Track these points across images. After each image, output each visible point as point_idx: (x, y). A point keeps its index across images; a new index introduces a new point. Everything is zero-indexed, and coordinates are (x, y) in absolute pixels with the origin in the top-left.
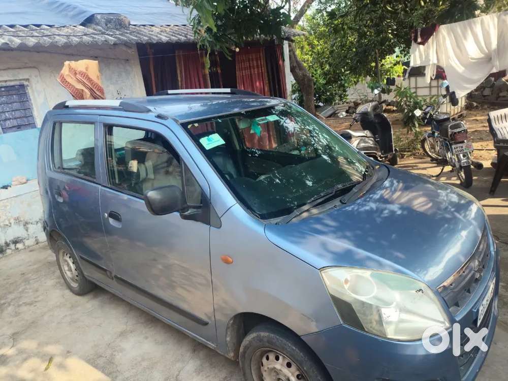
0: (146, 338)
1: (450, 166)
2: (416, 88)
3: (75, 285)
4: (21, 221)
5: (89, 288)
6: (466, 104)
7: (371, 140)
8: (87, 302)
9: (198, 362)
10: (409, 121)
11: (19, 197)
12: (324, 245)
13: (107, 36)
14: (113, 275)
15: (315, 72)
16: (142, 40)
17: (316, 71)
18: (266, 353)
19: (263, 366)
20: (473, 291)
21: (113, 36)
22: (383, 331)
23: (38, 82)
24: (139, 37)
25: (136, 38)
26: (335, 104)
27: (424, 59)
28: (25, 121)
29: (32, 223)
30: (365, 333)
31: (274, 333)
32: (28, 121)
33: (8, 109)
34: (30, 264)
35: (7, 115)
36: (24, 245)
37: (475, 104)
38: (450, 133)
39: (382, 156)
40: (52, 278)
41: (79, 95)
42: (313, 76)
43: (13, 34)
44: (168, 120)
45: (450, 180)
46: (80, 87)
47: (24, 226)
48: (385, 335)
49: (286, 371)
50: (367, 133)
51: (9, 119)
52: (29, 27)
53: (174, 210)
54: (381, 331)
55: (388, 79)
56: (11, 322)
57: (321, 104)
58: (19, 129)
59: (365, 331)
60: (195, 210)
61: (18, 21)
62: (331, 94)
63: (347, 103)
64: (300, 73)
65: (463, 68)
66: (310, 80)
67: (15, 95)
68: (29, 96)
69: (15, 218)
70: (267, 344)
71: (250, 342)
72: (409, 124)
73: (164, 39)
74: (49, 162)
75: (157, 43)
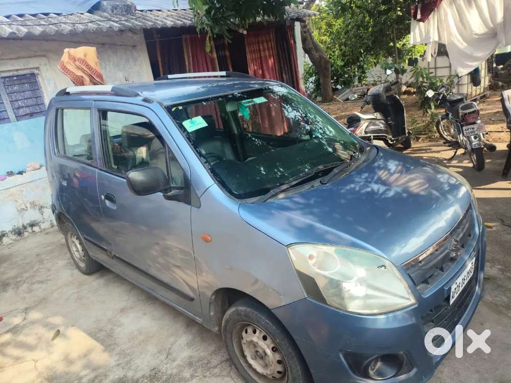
0: (145, 314)
1: (462, 149)
2: (436, 68)
3: (82, 265)
4: (36, 205)
5: (95, 268)
6: (490, 84)
7: (383, 123)
8: (94, 280)
9: (191, 337)
10: (425, 103)
11: (34, 182)
12: (290, 221)
13: (112, 23)
14: (113, 254)
15: (333, 54)
16: (147, 25)
17: (334, 52)
18: (244, 327)
19: (242, 338)
20: (448, 270)
21: (118, 22)
22: (344, 304)
23: (47, 70)
24: (144, 23)
25: (140, 24)
26: (354, 86)
27: (424, 37)
28: (37, 109)
29: (46, 208)
30: (327, 307)
31: (249, 307)
32: (40, 109)
33: (20, 98)
34: (45, 246)
35: (20, 103)
36: (40, 228)
37: (500, 84)
38: (461, 114)
39: (393, 139)
40: (64, 258)
41: (79, 82)
42: (330, 58)
43: (21, 24)
44: (153, 103)
45: (462, 163)
46: (79, 73)
47: (40, 210)
48: (346, 308)
49: (262, 344)
50: (378, 115)
51: (22, 107)
52: (38, 16)
53: (157, 191)
54: (341, 305)
55: (410, 60)
56: (24, 298)
57: (339, 87)
58: (32, 117)
59: (327, 304)
60: (178, 191)
61: (28, 10)
62: (350, 76)
63: (366, 85)
64: (316, 55)
65: (465, 44)
66: (327, 62)
67: (26, 83)
68: (40, 85)
69: (31, 202)
70: (245, 318)
71: (230, 315)
72: (424, 106)
73: (169, 23)
74: (54, 147)
75: (161, 28)
